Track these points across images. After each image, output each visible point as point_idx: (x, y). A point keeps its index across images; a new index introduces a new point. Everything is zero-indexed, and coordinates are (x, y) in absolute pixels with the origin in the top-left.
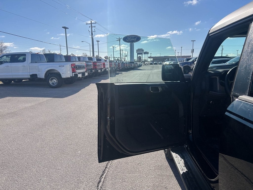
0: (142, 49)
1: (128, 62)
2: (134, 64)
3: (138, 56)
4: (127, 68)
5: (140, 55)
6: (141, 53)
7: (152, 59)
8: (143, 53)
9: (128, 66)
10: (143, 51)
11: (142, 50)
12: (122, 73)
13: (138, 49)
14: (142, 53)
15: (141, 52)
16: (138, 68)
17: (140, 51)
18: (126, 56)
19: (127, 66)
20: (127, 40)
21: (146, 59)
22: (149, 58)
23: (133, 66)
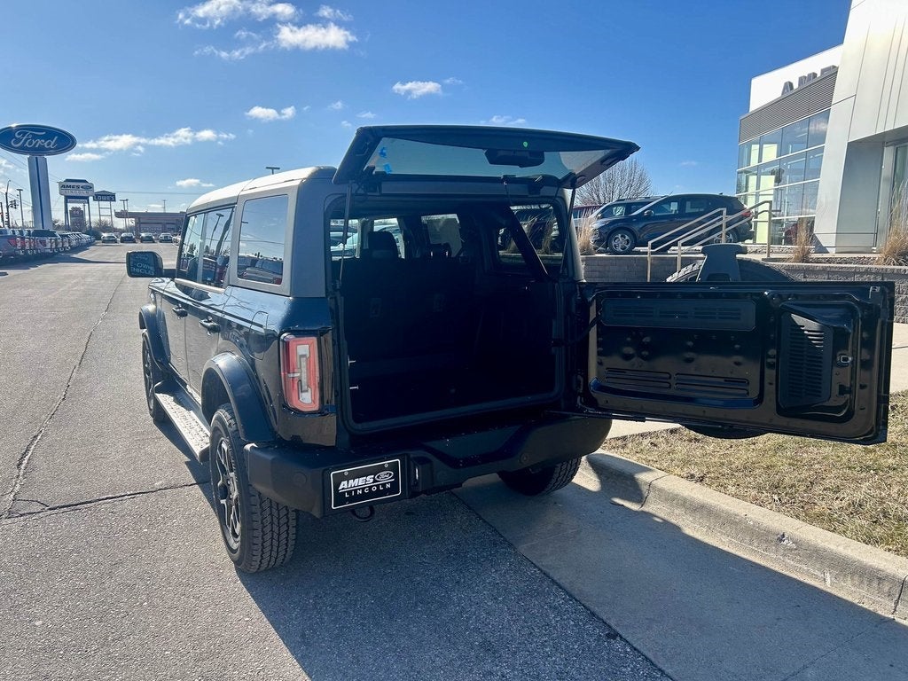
0: (85, 181)
1: (25, 233)
2: (56, 240)
3: (70, 206)
4: (26, 252)
5: (80, 206)
6: (82, 195)
7: (131, 222)
8: (91, 198)
9: (27, 245)
10: (90, 187)
11: (84, 184)
12: (6, 274)
13: (67, 180)
14: (87, 198)
15: (84, 193)
16: (75, 256)
17: (77, 190)
18: (14, 204)
19: (23, 247)
20: (16, 143)
21: (108, 219)
22: (119, 215)
23: (49, 245)
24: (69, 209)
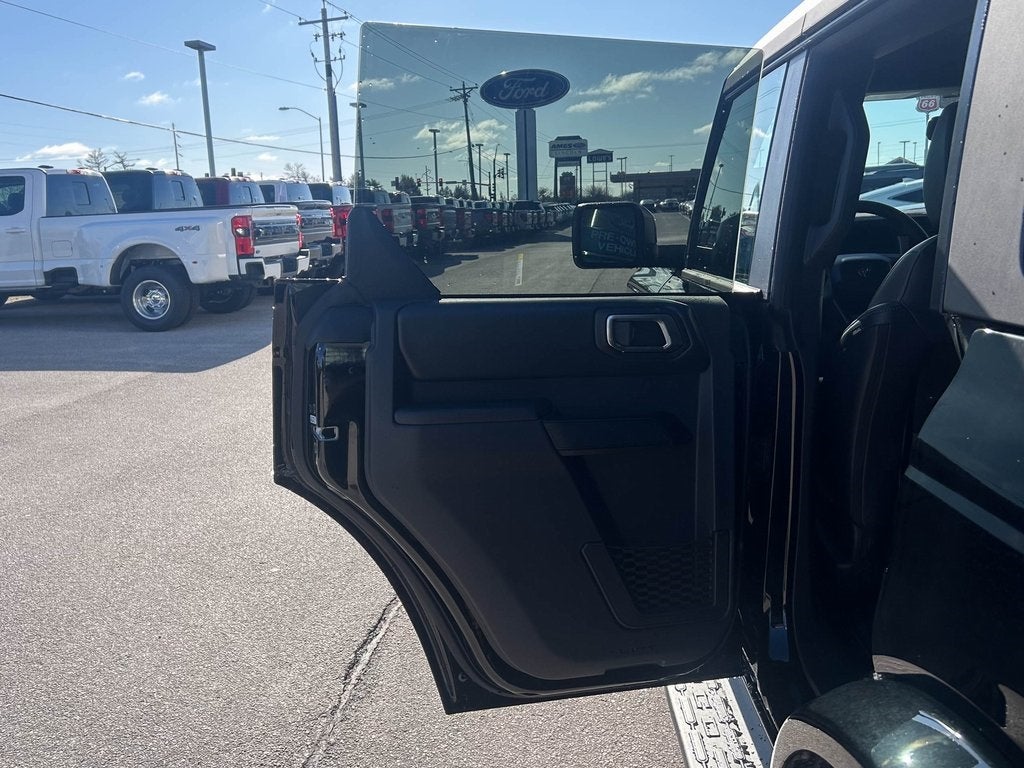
0: (578, 138)
1: (507, 206)
2: (539, 213)
3: (561, 170)
4: (502, 229)
5: (571, 169)
6: (574, 155)
7: (629, 187)
8: (584, 159)
9: (505, 221)
10: (583, 145)
11: (577, 141)
12: (476, 257)
13: (559, 138)
14: (579, 159)
15: (575, 153)
16: (560, 233)
17: (569, 150)
18: (502, 173)
19: (500, 223)
20: (503, 95)
21: (602, 185)
22: (616, 179)
23: (530, 220)
24: (559, 175)
